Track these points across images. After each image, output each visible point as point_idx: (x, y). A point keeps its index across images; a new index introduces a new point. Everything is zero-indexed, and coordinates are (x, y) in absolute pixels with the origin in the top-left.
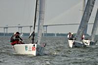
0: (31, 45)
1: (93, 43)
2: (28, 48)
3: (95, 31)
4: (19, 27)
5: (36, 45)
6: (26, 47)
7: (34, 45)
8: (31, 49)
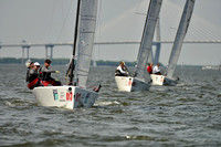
0: (65, 89)
2: (59, 95)
3: (175, 57)
4: (23, 47)
5: (73, 88)
6: (55, 93)
7: (70, 89)
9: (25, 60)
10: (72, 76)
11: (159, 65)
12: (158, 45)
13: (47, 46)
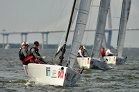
0: (57, 68)
1: (121, 60)
2: (51, 73)
4: (4, 35)
5: (65, 68)
6: (48, 70)
7: (62, 69)
8: (56, 75)
9: (5, 45)
10: (62, 58)
11: (111, 48)
12: (110, 32)
13: (22, 34)
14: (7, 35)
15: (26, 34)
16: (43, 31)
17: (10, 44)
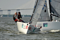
8: (25, 28)
14: (2, 11)
15: (10, 10)
16: (17, 9)
17: (3, 15)
